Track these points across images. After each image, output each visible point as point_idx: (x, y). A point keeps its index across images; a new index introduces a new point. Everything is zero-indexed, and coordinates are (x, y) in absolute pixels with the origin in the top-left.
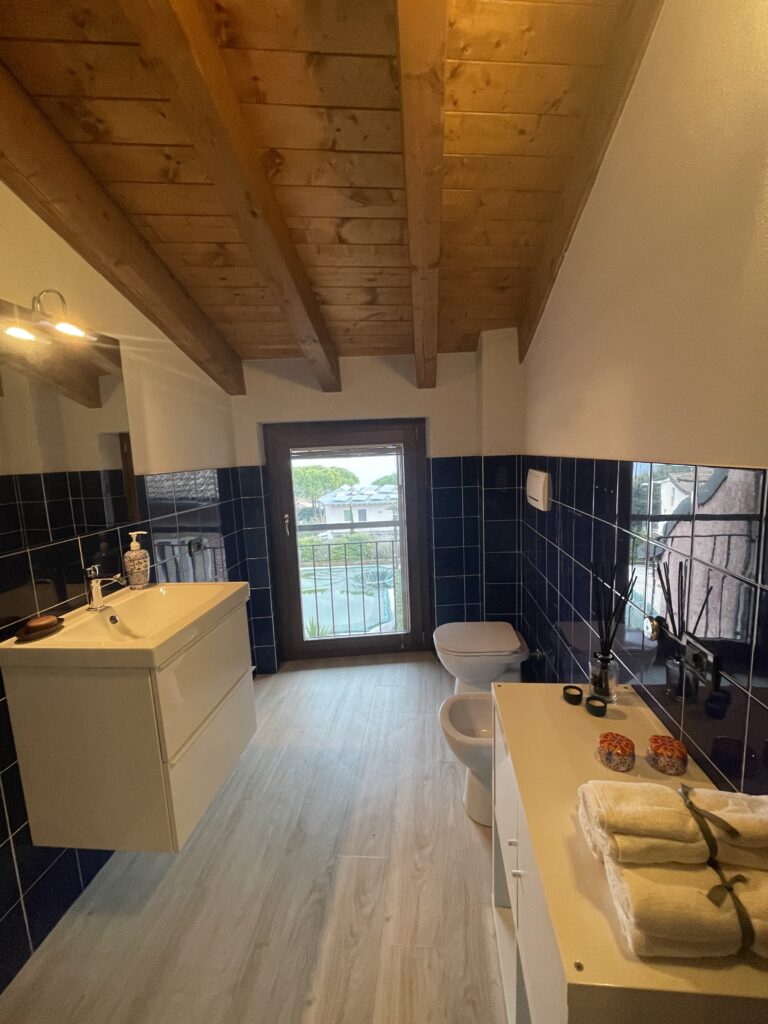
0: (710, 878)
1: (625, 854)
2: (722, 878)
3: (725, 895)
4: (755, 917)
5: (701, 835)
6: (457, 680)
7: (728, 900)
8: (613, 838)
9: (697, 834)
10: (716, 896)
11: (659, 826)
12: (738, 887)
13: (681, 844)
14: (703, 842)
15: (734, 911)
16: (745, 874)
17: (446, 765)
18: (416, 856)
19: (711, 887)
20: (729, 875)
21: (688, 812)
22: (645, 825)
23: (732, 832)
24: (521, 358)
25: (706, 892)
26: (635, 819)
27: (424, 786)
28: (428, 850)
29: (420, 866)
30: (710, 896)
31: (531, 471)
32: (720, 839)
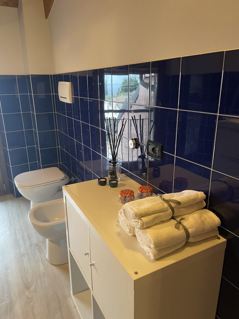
0: (174, 222)
1: (147, 223)
2: (177, 221)
3: (180, 226)
4: (190, 228)
5: (169, 208)
6: (31, 201)
7: (181, 226)
8: (141, 219)
9: (168, 208)
10: (177, 227)
11: (156, 209)
12: (182, 221)
13: (164, 213)
14: (170, 210)
15: (183, 229)
16: (183, 217)
17: (33, 246)
18: (27, 293)
19: (175, 224)
20: (178, 219)
21: (163, 202)
22: (152, 210)
23: (179, 203)
24: (46, 17)
25: (174, 226)
26: (148, 209)
27: (23, 260)
28: (33, 288)
29: (30, 297)
30: (175, 227)
31: (60, 83)
32: (175, 207)
